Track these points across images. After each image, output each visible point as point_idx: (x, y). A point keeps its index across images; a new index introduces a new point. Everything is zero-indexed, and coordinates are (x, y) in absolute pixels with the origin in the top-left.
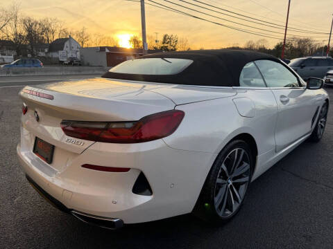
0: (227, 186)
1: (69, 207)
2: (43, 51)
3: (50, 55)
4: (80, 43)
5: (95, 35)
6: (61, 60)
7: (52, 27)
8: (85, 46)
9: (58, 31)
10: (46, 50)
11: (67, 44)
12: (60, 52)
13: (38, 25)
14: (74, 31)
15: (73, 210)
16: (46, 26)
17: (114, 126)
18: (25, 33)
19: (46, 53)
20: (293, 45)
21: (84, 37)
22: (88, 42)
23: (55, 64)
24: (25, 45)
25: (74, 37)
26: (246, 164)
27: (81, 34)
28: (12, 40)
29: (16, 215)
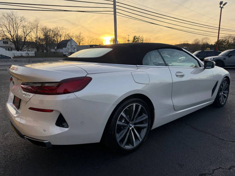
0: (129, 128)
1: (23, 134)
2: (54, 48)
3: (58, 51)
4: (78, 43)
5: (88, 37)
6: (64, 54)
7: (60, 33)
8: (81, 44)
9: (64, 35)
10: (56, 48)
11: (69, 43)
12: (64, 49)
13: (51, 32)
14: (74, 35)
15: (25, 136)
16: (56, 32)
17: (46, 85)
18: (42, 37)
19: (55, 49)
20: (230, 41)
21: (81, 38)
22: (83, 42)
23: (61, 56)
24: (42, 45)
25: (74, 39)
26: (145, 115)
27: (78, 37)
28: (34, 41)
29: (3, 142)
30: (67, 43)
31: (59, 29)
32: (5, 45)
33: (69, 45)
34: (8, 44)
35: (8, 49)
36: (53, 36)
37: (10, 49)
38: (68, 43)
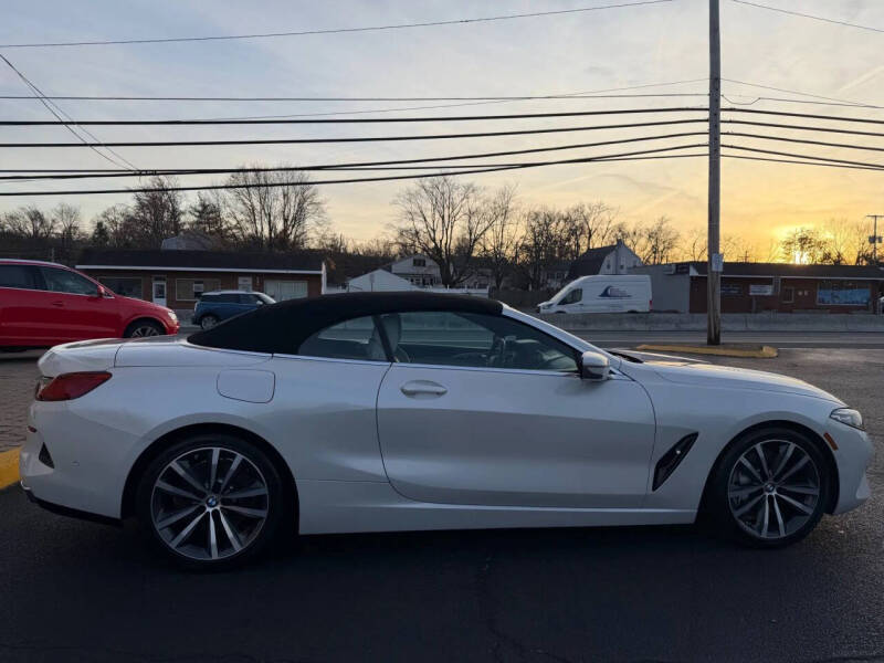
30: (603, 259)
31: (587, 211)
32: (415, 270)
33: (609, 267)
34: (424, 265)
35: (424, 281)
36: (565, 235)
37: (428, 280)
38: (607, 258)
